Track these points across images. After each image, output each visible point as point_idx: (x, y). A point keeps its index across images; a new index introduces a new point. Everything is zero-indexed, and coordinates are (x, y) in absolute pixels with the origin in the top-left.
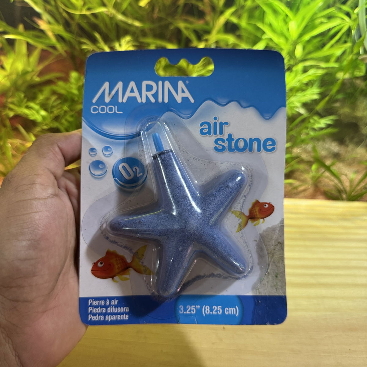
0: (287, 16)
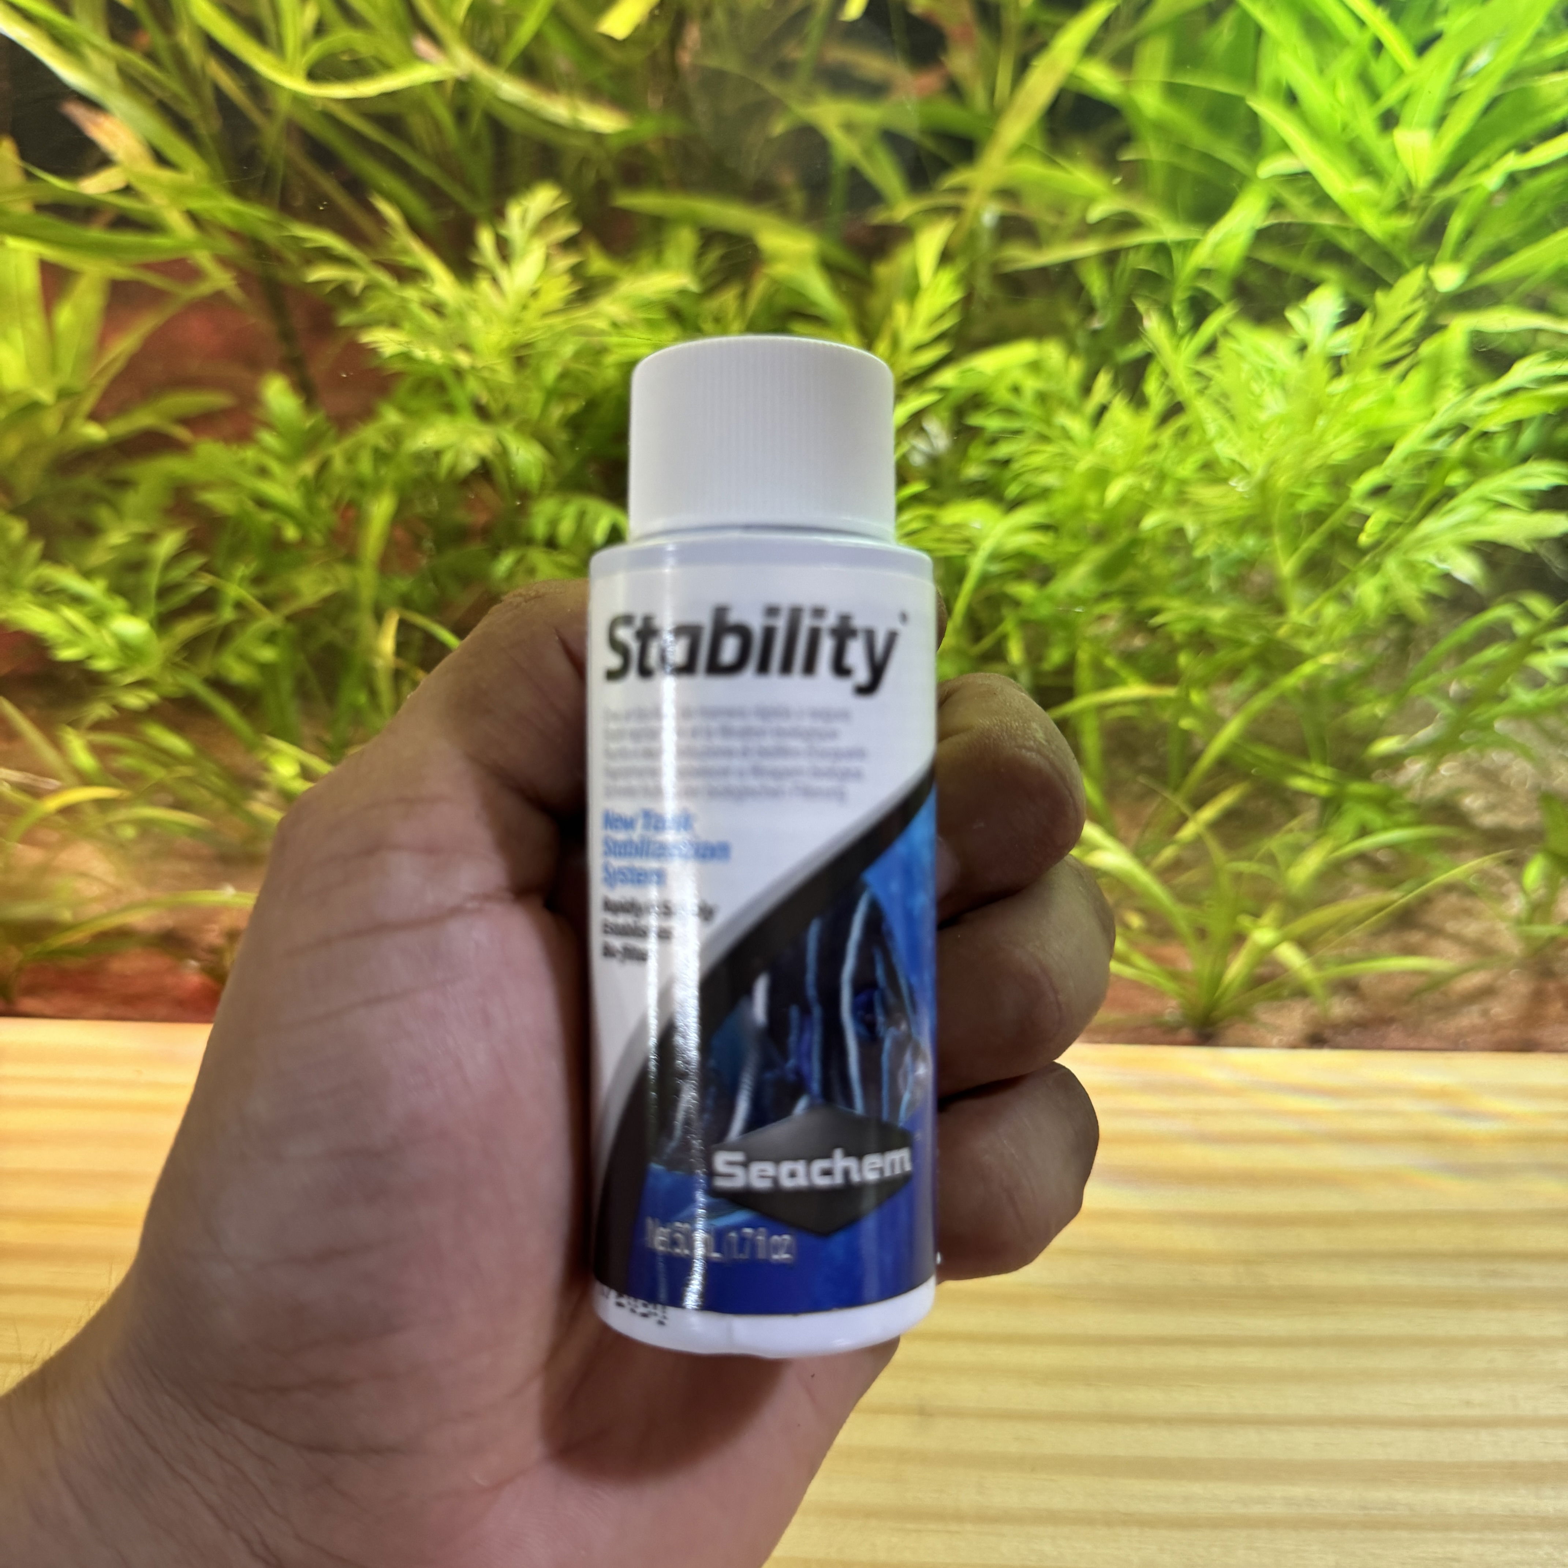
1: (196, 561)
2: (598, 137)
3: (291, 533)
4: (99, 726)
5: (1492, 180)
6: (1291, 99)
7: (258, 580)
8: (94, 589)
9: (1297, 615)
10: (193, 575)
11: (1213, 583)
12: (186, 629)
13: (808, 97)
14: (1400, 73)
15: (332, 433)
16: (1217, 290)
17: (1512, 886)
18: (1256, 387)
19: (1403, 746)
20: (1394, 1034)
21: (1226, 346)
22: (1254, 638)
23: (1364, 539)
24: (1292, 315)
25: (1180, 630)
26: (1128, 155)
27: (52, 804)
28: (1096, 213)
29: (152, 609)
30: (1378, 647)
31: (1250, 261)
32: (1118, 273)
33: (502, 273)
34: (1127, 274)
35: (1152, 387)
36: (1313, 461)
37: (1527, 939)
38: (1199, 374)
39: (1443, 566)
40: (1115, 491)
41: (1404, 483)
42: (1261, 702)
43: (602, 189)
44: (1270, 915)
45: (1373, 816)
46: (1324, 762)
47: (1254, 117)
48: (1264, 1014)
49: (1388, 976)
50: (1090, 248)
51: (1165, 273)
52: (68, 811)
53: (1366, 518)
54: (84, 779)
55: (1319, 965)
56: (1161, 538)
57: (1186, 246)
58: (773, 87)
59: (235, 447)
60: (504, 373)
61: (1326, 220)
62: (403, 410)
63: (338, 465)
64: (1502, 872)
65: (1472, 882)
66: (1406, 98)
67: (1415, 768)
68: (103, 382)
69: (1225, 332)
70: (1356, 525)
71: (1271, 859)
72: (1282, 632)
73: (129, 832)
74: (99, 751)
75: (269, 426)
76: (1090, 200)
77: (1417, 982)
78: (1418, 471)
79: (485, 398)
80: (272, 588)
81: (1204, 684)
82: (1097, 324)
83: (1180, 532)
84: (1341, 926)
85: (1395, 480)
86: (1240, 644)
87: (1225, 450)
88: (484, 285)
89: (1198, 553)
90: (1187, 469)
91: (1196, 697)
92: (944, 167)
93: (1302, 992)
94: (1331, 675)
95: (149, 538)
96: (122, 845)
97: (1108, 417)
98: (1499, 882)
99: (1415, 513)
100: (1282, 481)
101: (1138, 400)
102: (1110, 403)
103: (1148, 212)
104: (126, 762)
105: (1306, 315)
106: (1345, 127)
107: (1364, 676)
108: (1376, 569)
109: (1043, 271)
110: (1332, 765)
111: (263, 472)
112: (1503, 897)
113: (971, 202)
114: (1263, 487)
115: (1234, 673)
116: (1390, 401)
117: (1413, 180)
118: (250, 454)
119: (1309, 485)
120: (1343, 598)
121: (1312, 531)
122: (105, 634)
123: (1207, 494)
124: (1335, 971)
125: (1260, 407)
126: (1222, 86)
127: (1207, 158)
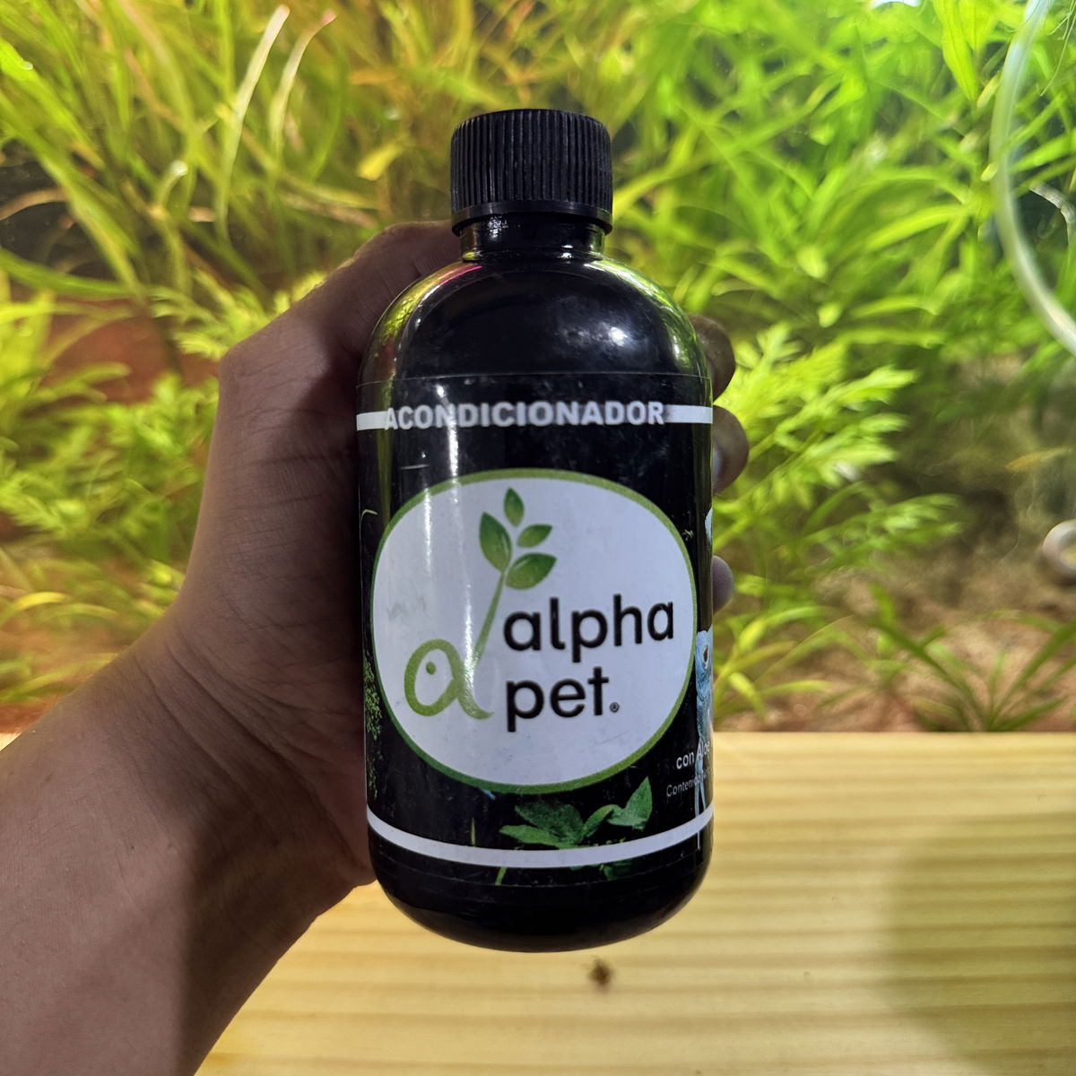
0: (792, 183)
24: (760, 338)
27: (23, 604)
44: (730, 661)
55: (758, 688)
93: (749, 708)
96: (66, 631)
122: (52, 510)
124: (769, 691)
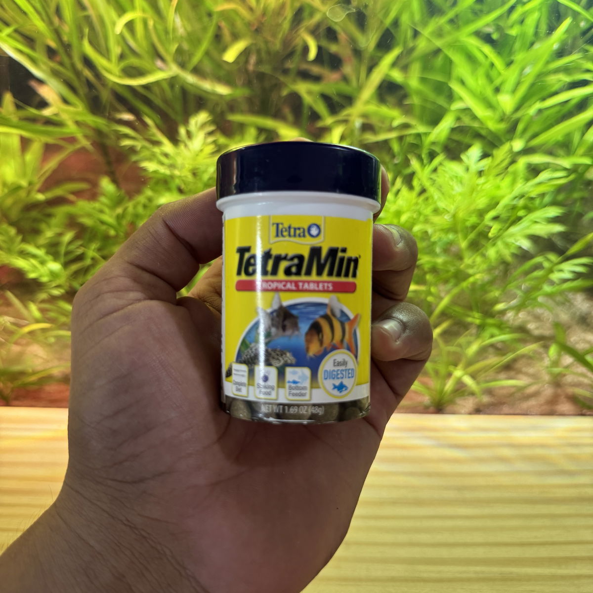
1: (79, 243)
2: (221, 96)
3: (112, 232)
4: (43, 301)
5: (532, 111)
6: (462, 83)
7: (99, 250)
8: (40, 252)
9: (468, 261)
10: (78, 248)
11: (438, 250)
12: (74, 267)
13: (294, 81)
14: (499, 74)
15: (127, 198)
16: (437, 149)
17: (545, 355)
18: (451, 183)
19: (506, 307)
20: (506, 409)
21: (440, 169)
22: (452, 269)
23: (490, 235)
24: (463, 157)
25: (427, 267)
26: (407, 102)
27: (26, 330)
28: (396, 123)
29: (62, 259)
30: (497, 272)
31: (449, 139)
32: (403, 144)
33: (189, 143)
34: (406, 145)
35: (415, 183)
36: (472, 208)
37: (551, 374)
38: (431, 179)
39: (518, 244)
40: (404, 218)
41: (504, 215)
42: (455, 291)
43: (222, 114)
44: (460, 366)
45: (495, 331)
46: (478, 312)
47: (450, 89)
48: (459, 401)
49: (503, 388)
50: (393, 135)
51: (419, 143)
52: (31, 333)
53: (491, 228)
54: (37, 321)
55: (478, 383)
56: (419, 234)
57: (427, 134)
58: (282, 78)
59: (92, 203)
60: (190, 178)
61: (476, 125)
62: (153, 190)
63: (130, 209)
64: (541, 350)
65: (531, 354)
66: (502, 83)
67: (510, 315)
68: (43, 179)
69: (441, 164)
70: (487, 230)
71: (460, 346)
72: (462, 267)
73: (52, 340)
74: (42, 311)
75: (103, 194)
76: (393, 119)
77: (513, 390)
78: (508, 211)
79: (183, 186)
80: (105, 252)
81: (436, 285)
82: (396, 161)
83: (426, 232)
84: (485, 369)
85: (500, 215)
86: (448, 271)
87: (441, 205)
88: (182, 147)
89: (433, 239)
90: (428, 211)
91: (433, 290)
92: (342, 107)
93: (472, 394)
94: (479, 282)
95: (60, 235)
96: (50, 345)
97: (400, 193)
98: (540, 354)
99: (507, 225)
100: (461, 215)
101: (411, 188)
102: (401, 189)
103: (412, 122)
104: (52, 314)
105: (468, 158)
106: (481, 92)
107: (492, 282)
108: (494, 245)
109: (377, 143)
110: (481, 313)
111: (101, 211)
112: (542, 359)
113: (352, 119)
114: (454, 216)
115: (446, 281)
116: (498, 187)
117: (505, 111)
118: (97, 205)
119: (470, 217)
120: (483, 255)
121: (471, 232)
122: (45, 268)
123: (436, 219)
124: (485, 385)
125: (453, 189)
126: (439, 78)
127: (434, 103)
